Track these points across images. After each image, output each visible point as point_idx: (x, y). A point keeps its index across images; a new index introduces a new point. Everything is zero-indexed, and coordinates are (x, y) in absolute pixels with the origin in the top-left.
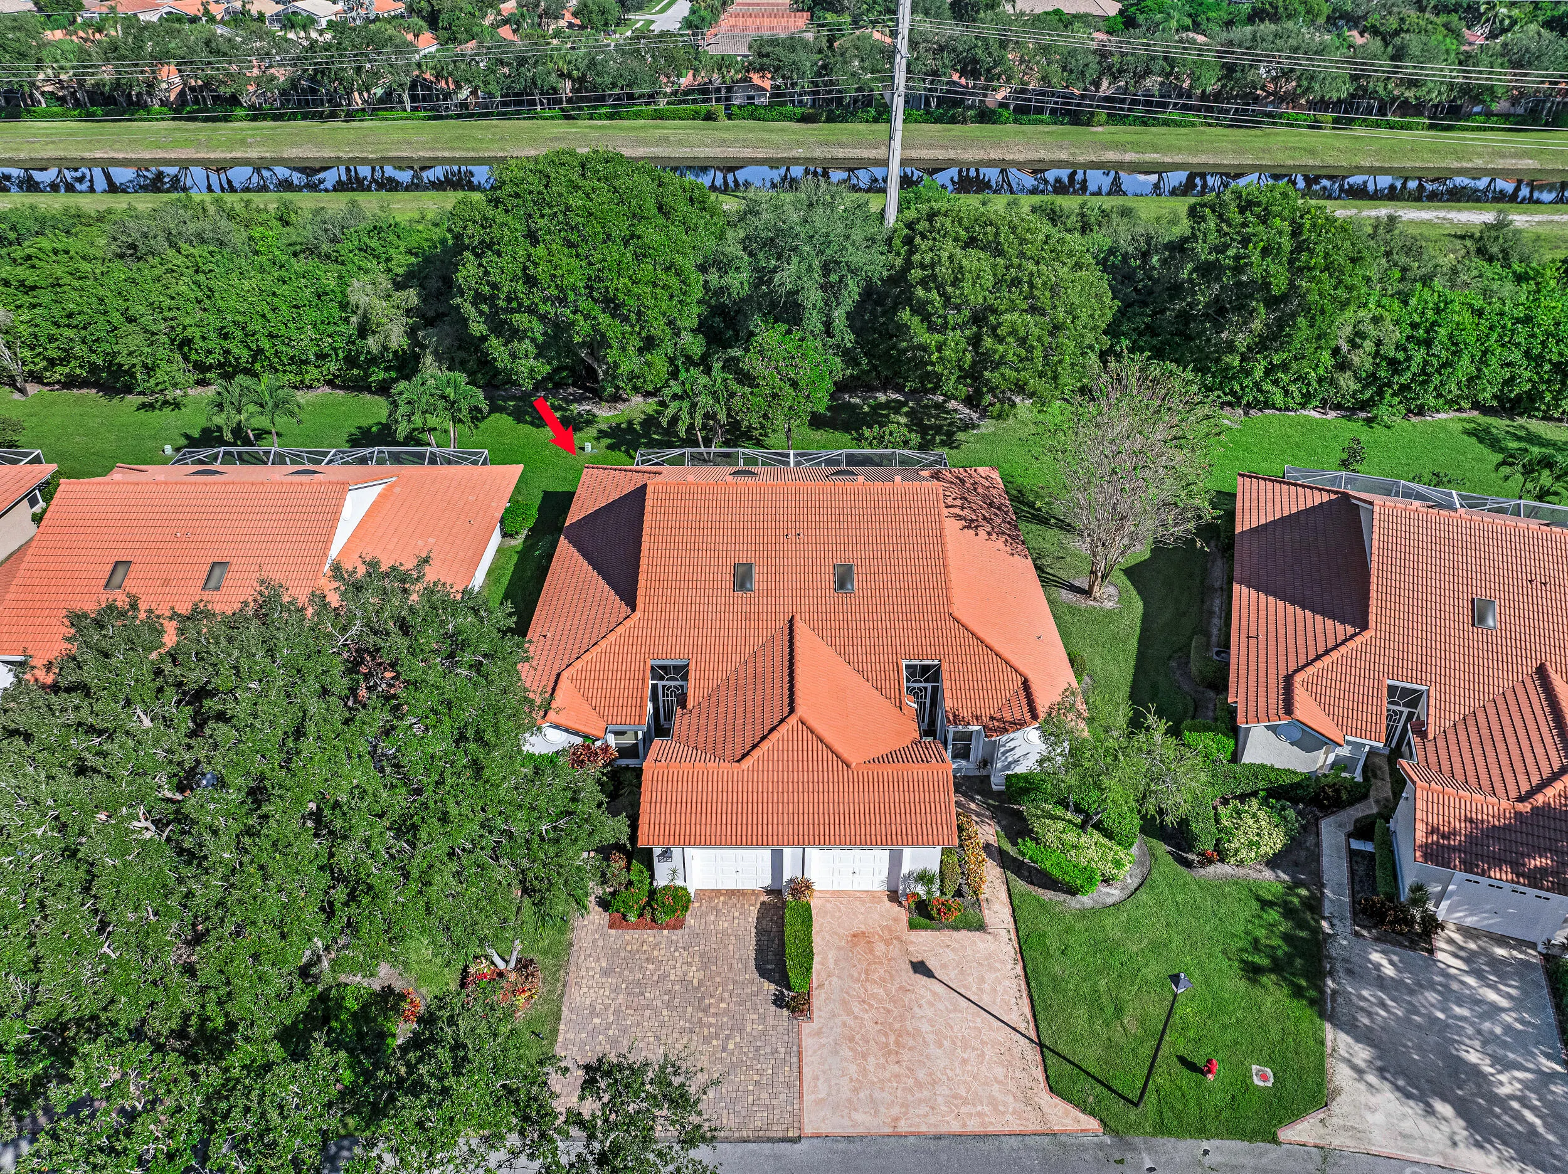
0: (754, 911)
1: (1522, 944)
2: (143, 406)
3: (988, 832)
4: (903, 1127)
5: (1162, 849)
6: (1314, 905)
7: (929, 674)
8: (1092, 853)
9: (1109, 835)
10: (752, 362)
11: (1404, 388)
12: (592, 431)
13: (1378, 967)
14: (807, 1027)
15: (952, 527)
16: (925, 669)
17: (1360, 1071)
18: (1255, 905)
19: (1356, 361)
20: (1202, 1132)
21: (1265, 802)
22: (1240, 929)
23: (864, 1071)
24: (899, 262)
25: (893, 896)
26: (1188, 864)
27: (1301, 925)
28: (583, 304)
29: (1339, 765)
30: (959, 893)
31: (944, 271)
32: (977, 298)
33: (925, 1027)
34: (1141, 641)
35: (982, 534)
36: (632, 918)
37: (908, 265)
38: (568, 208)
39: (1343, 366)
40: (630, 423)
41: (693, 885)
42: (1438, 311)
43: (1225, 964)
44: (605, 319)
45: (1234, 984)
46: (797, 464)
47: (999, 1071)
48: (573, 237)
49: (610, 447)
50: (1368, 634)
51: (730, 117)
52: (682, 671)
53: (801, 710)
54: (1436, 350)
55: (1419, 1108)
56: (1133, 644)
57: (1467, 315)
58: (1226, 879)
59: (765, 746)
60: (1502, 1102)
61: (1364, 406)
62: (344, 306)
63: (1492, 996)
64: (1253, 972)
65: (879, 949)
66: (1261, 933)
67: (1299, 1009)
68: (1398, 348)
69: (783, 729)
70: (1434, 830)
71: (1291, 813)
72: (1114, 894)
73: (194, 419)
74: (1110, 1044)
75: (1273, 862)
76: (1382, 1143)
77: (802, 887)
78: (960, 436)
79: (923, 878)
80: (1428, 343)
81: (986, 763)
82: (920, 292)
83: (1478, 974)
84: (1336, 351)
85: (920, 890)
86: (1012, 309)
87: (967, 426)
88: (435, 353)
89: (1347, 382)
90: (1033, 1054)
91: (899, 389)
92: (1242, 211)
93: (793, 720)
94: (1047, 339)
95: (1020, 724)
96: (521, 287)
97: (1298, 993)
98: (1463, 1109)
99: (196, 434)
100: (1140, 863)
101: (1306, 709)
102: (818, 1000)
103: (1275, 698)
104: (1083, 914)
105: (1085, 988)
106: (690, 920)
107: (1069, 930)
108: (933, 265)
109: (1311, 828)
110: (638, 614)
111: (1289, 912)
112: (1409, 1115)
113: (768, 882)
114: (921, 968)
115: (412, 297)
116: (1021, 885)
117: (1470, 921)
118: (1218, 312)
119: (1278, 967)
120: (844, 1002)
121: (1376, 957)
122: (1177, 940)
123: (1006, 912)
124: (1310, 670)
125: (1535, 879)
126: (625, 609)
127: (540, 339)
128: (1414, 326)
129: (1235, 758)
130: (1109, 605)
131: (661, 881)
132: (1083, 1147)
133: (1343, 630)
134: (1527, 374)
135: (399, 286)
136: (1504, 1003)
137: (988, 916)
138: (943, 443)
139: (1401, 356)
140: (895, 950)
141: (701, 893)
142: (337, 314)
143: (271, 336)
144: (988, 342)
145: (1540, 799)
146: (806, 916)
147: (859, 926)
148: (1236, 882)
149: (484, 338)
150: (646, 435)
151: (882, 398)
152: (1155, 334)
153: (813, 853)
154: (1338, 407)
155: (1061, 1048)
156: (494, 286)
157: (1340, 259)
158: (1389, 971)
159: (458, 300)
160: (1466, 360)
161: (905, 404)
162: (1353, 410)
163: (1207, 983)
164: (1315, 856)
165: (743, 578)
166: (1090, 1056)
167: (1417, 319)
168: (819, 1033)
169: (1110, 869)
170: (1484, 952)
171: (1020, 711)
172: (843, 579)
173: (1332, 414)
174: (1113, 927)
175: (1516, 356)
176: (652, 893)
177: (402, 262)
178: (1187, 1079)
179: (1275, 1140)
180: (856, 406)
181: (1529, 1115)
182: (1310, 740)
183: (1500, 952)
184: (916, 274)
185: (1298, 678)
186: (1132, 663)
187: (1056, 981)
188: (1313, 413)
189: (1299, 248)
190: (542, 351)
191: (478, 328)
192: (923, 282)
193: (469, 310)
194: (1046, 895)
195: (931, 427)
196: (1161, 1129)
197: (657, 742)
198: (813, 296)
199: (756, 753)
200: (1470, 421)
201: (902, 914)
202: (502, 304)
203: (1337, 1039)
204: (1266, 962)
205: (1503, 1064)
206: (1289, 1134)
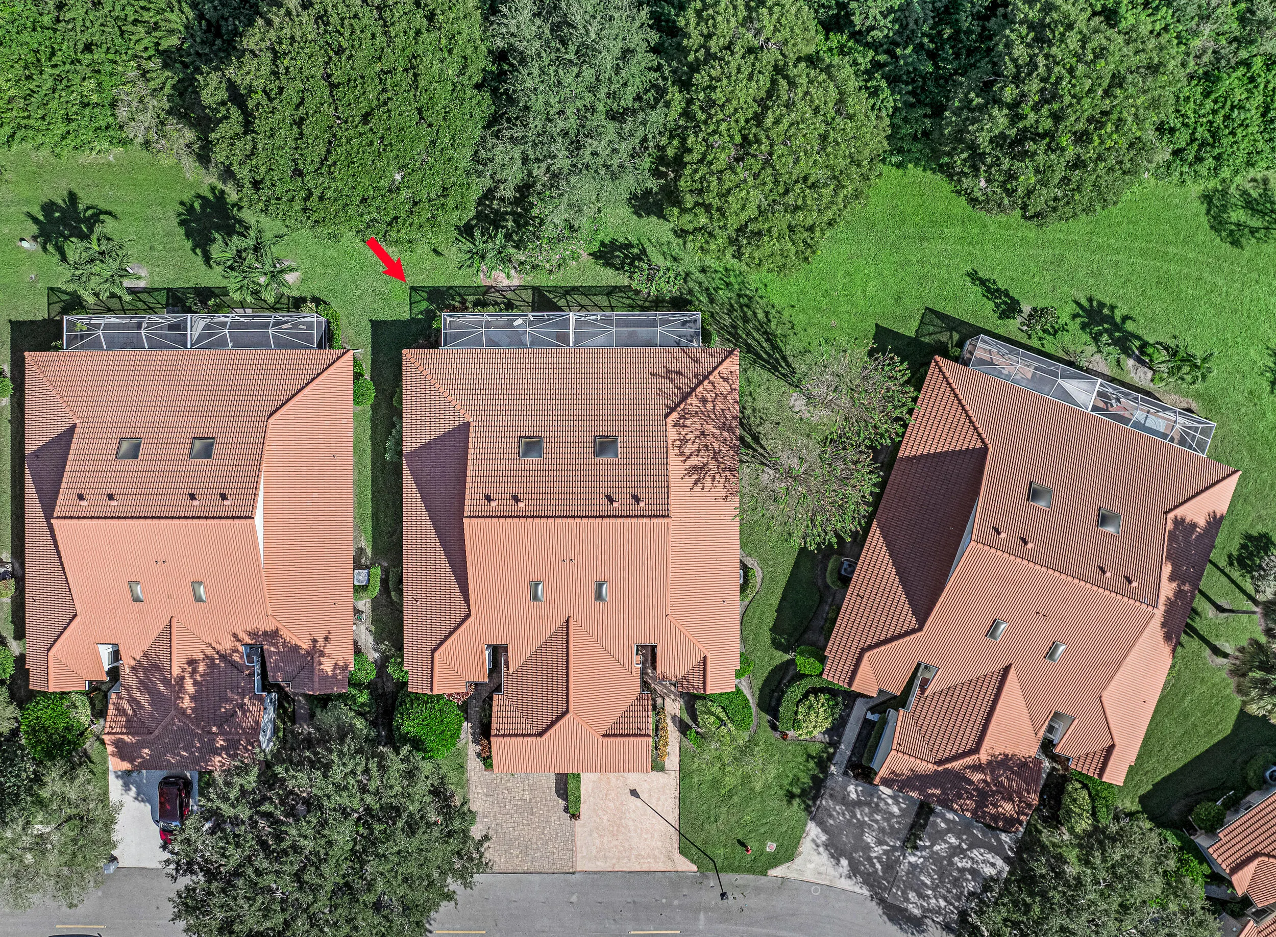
4: (617, 868)
6: (832, 756)
13: (849, 792)
14: (578, 824)
17: (817, 845)
18: (803, 757)
20: (737, 871)
22: (792, 773)
23: (602, 843)
27: (821, 768)
33: (630, 823)
43: (778, 791)
45: (777, 802)
47: (660, 842)
50: (921, 632)
53: (572, 710)
55: (833, 860)
59: (554, 728)
60: (871, 859)
64: (789, 796)
65: (614, 782)
66: (802, 774)
67: (801, 815)
69: (563, 719)
70: (893, 772)
74: (709, 834)
76: (808, 875)
90: (676, 837)
93: (568, 717)
97: (806, 805)
98: (851, 861)
102: (583, 809)
110: (473, 616)
111: (819, 762)
112: (828, 864)
114: (634, 792)
119: (803, 793)
120: (595, 810)
121: (850, 786)
123: (676, 761)
124: (877, 650)
132: (687, 877)
137: (668, 763)
140: (621, 783)
145: (949, 766)
155: (688, 834)
158: (854, 795)
164: (845, 725)
166: (700, 839)
168: (584, 827)
171: (698, 675)
179: (766, 875)
181: (878, 866)
185: (868, 654)
196: (721, 869)
197: (495, 697)
199: (550, 732)
203: (813, 829)
204: (797, 791)
205: (880, 843)
206: (772, 872)
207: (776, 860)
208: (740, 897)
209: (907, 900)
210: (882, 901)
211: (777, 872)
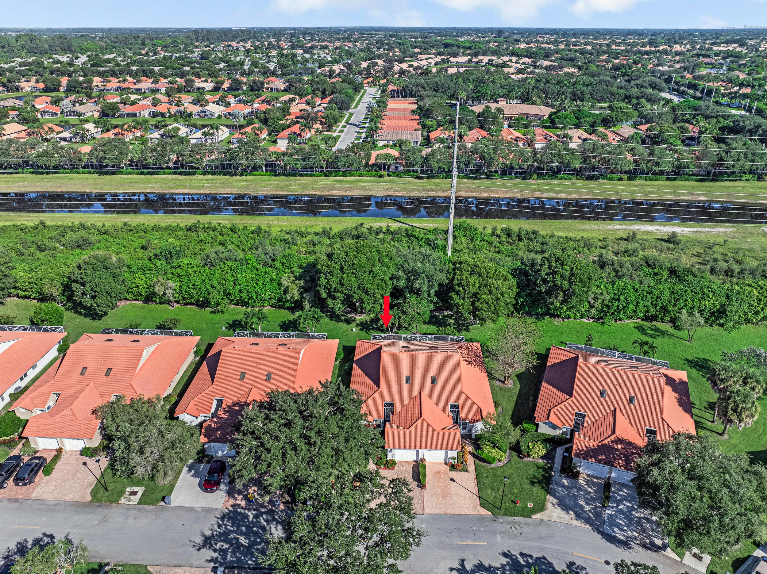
0: (412, 466)
1: (601, 478)
2: (212, 312)
3: (470, 449)
4: (447, 512)
5: (514, 454)
6: (551, 468)
7: (457, 407)
8: (495, 454)
9: (500, 449)
10: (406, 308)
11: (613, 314)
12: (354, 324)
13: (564, 483)
14: (425, 492)
15: (464, 364)
16: (455, 406)
17: (554, 505)
18: (536, 468)
19: (596, 305)
20: (514, 515)
21: (542, 442)
22: (531, 473)
23: (438, 501)
24: (450, 277)
25: (446, 463)
26: (520, 458)
27: (546, 473)
28: (357, 291)
29: (564, 433)
30: (462, 463)
31: (464, 282)
32: (473, 289)
33: (452, 492)
34: (518, 397)
35: (473, 366)
36: (382, 466)
37: (453, 279)
38: (354, 264)
39: (592, 307)
40: (366, 321)
41: (397, 459)
42: (623, 289)
43: (526, 481)
44: (363, 296)
45: (527, 485)
46: (420, 340)
47: (469, 502)
48: (355, 272)
49: (361, 330)
50: (572, 399)
51: (389, 175)
52: (392, 405)
53: (423, 416)
54: (621, 302)
55: (565, 512)
56: (515, 398)
57: (632, 290)
58: (530, 462)
59: (415, 425)
60: (585, 512)
61: (601, 318)
62: (279, 284)
63: (590, 490)
64: (533, 483)
65: (442, 475)
66: (536, 474)
67: (542, 492)
68: (609, 302)
69: (419, 421)
70: (578, 449)
71: (548, 446)
72: (501, 464)
73: (229, 317)
74: (495, 497)
75: (542, 458)
76: (555, 519)
77: (423, 460)
78: (470, 327)
79: (453, 458)
80: (618, 300)
81: (470, 431)
82: (457, 288)
83: (588, 485)
84: (589, 303)
85: (452, 461)
86: (485, 294)
87: (472, 324)
88: (308, 301)
89: (594, 312)
90: (477, 499)
91: (451, 310)
92: (556, 261)
93: (421, 419)
94: (495, 302)
95: (478, 421)
96: (339, 286)
97: (543, 488)
98: (575, 513)
99: (231, 323)
100: (508, 457)
101: (553, 418)
102: (427, 486)
103: (546, 415)
104: (492, 469)
105: (491, 485)
106: (396, 468)
107: (488, 472)
108: (461, 280)
109: (554, 449)
110: (380, 389)
111: (544, 470)
112: (563, 514)
113: (415, 459)
114: (452, 480)
115: (302, 283)
116: (478, 462)
117: (590, 473)
118: (549, 293)
119: (539, 482)
120: (434, 487)
121: (564, 481)
122: (515, 475)
123: (473, 468)
124: (556, 408)
125: (600, 461)
126: (376, 388)
127: (343, 299)
128: (615, 294)
129: (536, 431)
130: (510, 386)
131: (389, 457)
132: (487, 518)
133: (567, 397)
134: (652, 310)
135: (297, 278)
136: (592, 491)
137: (469, 468)
138: (465, 330)
139: (610, 304)
140: (446, 476)
141: (399, 462)
142: (277, 286)
143: (256, 293)
144: (477, 304)
145: (604, 442)
146: (425, 467)
147: (437, 470)
148: (532, 462)
149: (326, 299)
150: (372, 325)
151: (446, 313)
152: (531, 296)
153: (426, 451)
154: (593, 318)
155: (484, 497)
156: (330, 285)
157: (585, 279)
158: (566, 484)
159: (318, 288)
160: (631, 306)
161: (453, 315)
162: (598, 320)
163: (521, 485)
164: (554, 457)
165: (407, 380)
166: (491, 499)
167: (616, 292)
168: (428, 493)
169: (499, 458)
170: (591, 480)
171: (479, 417)
172: (434, 380)
173: (591, 320)
174: (499, 472)
175: (648, 304)
176: (387, 461)
177: (298, 271)
178: (512, 505)
179: (531, 518)
180: (437, 316)
181: (590, 514)
182: (554, 427)
183: (595, 480)
184: (456, 282)
185: (552, 410)
186: (514, 404)
187: (484, 484)
188: (585, 320)
189: (572, 275)
190: (343, 303)
191: (324, 296)
192: (458, 285)
193: (322, 291)
194: (483, 464)
195: (461, 324)
196: (505, 514)
197: (387, 423)
198: (425, 288)
199: (413, 427)
200: (637, 323)
201: (448, 468)
202: (332, 290)
203: (550, 498)
204: (536, 481)
205: (588, 504)
206: (534, 516)
207: (534, 511)
208: (518, 528)
209: (614, 532)
210: (599, 532)
211: (537, 516)
